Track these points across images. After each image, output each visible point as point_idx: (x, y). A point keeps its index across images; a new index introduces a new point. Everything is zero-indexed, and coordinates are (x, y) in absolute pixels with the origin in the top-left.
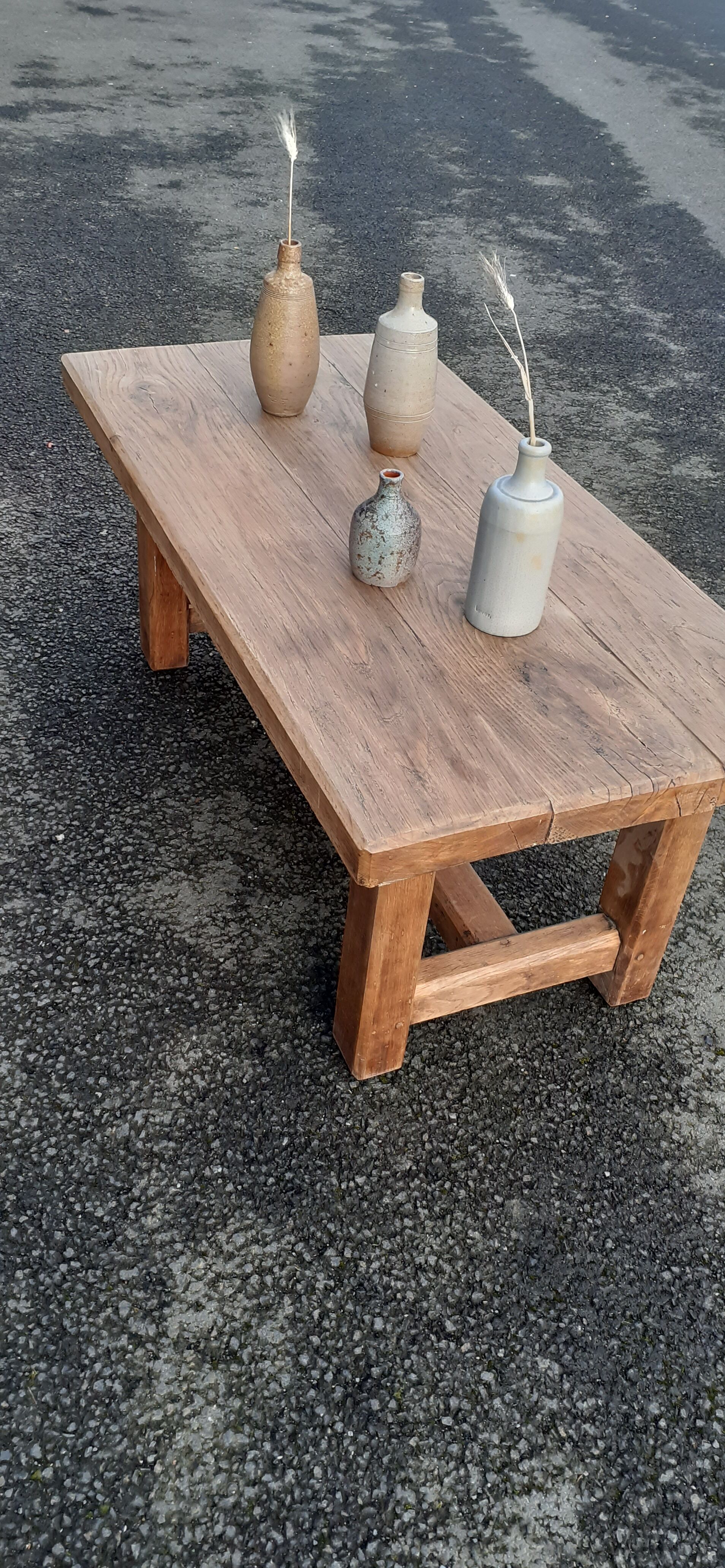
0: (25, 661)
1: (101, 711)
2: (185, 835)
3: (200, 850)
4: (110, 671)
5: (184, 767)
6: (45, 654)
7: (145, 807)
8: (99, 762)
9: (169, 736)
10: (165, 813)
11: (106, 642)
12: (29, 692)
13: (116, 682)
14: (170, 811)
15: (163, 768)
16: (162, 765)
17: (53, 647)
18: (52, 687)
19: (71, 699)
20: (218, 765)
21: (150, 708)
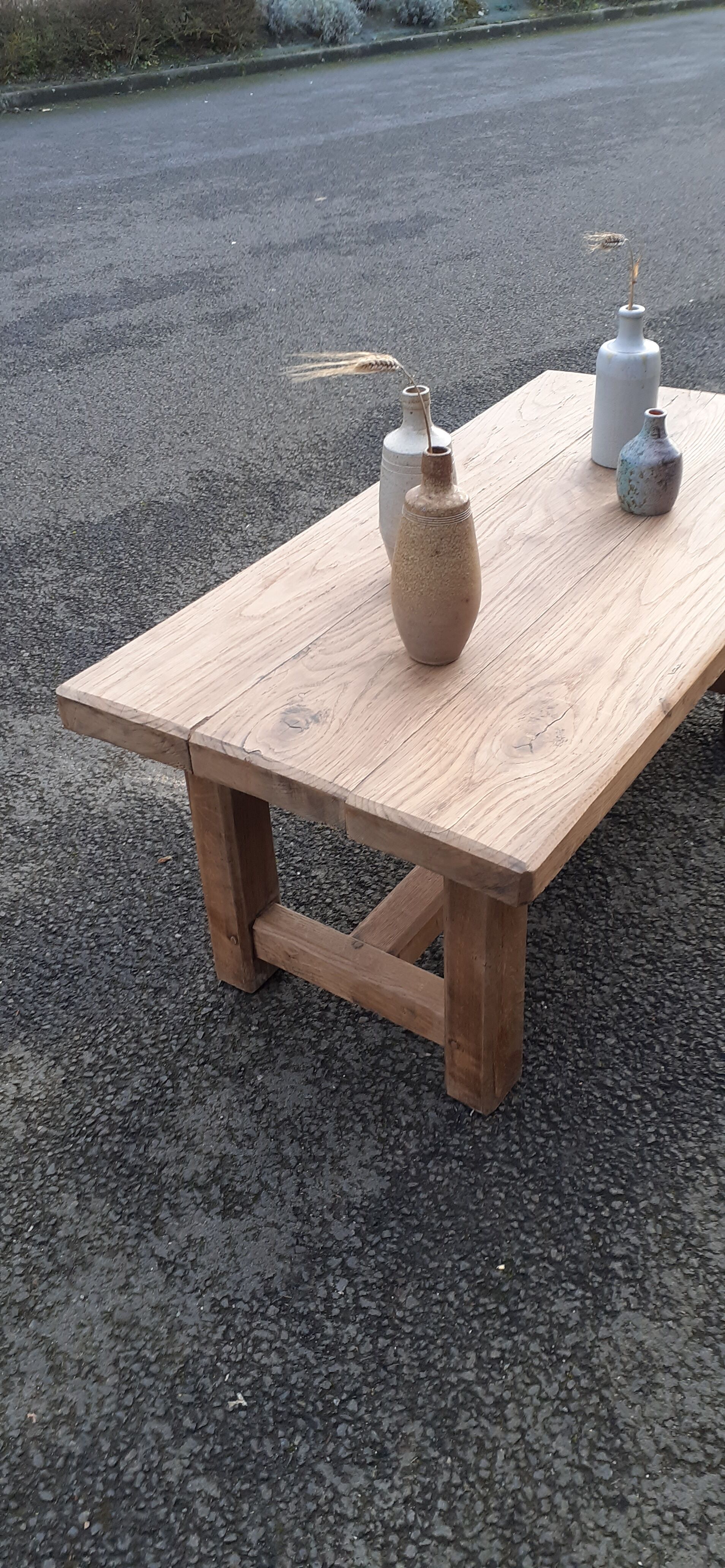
0: (642, 1205)
1: (635, 1069)
2: (703, 901)
3: (705, 884)
4: (561, 1114)
5: (628, 954)
6: (608, 1198)
7: (708, 944)
8: (702, 1012)
9: (601, 992)
10: (698, 928)
11: (515, 1163)
12: (683, 1151)
13: (575, 1093)
14: (692, 927)
15: (649, 967)
16: (644, 970)
17: (586, 1204)
18: (652, 1139)
19: (649, 1106)
20: (597, 936)
21: (581, 1035)
